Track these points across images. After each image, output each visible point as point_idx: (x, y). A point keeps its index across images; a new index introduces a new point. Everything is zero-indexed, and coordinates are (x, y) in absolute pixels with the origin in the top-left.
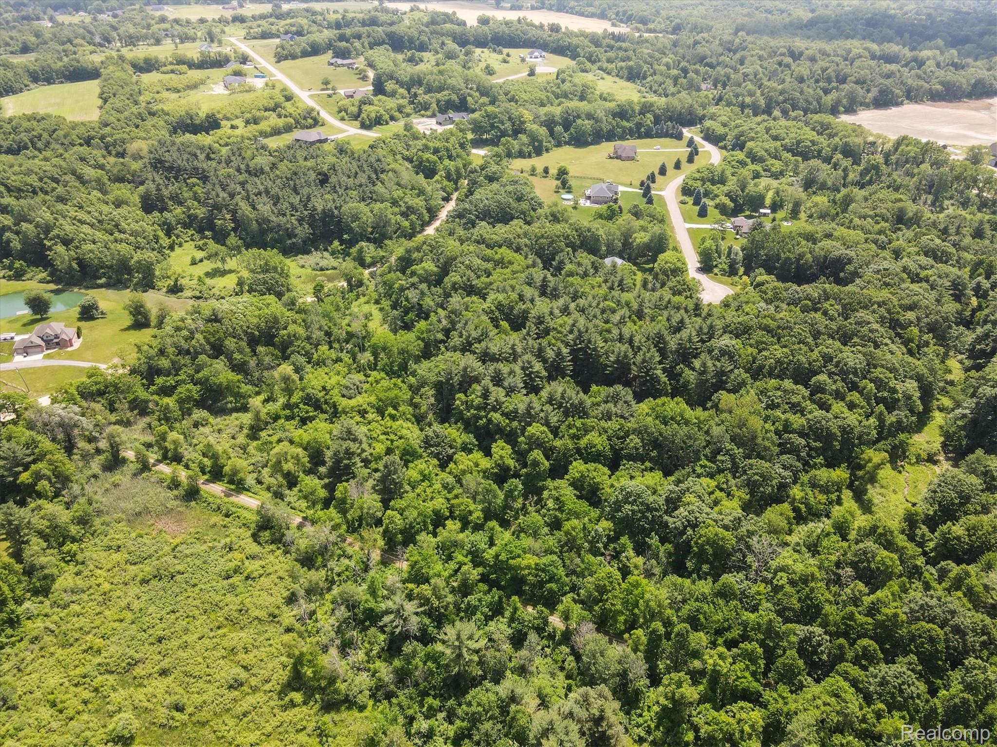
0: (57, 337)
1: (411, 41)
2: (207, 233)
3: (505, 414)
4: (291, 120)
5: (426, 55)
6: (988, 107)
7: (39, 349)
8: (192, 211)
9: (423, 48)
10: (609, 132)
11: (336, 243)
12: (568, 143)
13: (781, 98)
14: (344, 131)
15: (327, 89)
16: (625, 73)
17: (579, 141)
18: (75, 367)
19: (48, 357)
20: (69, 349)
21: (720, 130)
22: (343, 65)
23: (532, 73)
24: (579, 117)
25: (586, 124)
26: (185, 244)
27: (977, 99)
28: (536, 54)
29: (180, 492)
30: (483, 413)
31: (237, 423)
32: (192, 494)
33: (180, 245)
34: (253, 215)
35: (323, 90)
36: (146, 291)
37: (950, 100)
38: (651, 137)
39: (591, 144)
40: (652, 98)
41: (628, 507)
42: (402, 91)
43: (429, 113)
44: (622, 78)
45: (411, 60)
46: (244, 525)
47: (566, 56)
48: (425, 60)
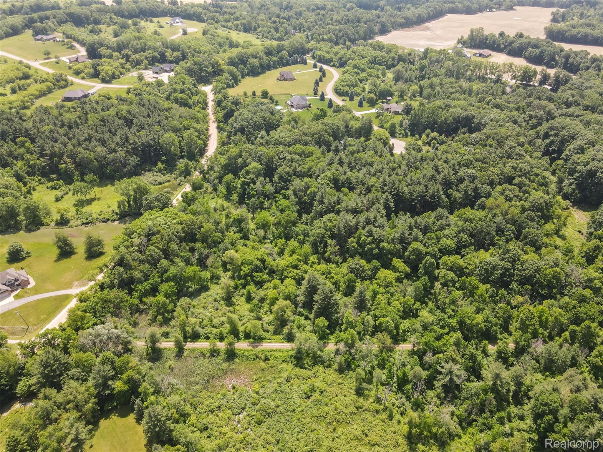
0: (16, 280)
1: (87, 18)
2: (52, 176)
3: (388, 242)
4: (49, 84)
5: (103, 27)
6: (428, 29)
7: (7, 294)
8: (32, 162)
9: (97, 22)
10: (267, 65)
11: (159, 164)
12: (248, 75)
13: (341, 34)
14: (93, 87)
15: (49, 58)
16: (240, 27)
17: (254, 73)
18: (48, 298)
19: (17, 297)
20: (29, 287)
21: (328, 56)
22: (48, 40)
23: (185, 33)
24: (249, 58)
25: (255, 62)
26: (37, 188)
27: (419, 25)
28: (177, 20)
29: (222, 356)
30: (374, 246)
31: (210, 299)
32: (231, 355)
33: (34, 190)
34: (92, 156)
35: (45, 59)
36: (39, 229)
37: (408, 27)
38: (290, 65)
39: (261, 74)
40: (268, 42)
41: (496, 272)
42: (116, 54)
43: (142, 67)
44: (240, 31)
45: (92, 31)
46: (283, 361)
47: (194, 20)
48: (103, 30)
